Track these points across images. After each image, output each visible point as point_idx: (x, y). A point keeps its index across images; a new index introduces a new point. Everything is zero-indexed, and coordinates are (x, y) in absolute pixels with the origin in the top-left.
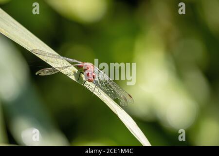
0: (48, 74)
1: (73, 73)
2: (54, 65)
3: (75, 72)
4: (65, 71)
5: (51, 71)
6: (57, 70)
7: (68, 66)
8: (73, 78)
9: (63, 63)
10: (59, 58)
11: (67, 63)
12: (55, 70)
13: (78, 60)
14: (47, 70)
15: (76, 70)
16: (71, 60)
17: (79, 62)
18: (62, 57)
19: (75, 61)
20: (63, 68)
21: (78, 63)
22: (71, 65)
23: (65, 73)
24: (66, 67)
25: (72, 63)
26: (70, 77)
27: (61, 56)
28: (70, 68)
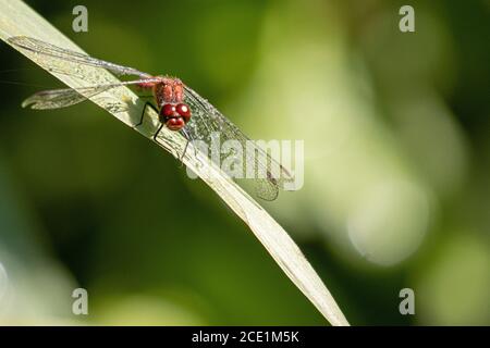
0: (57, 106)
1: (125, 105)
2: (73, 83)
3: (129, 102)
4: (102, 100)
5: (65, 97)
6: (81, 96)
7: (112, 86)
8: (124, 117)
9: (98, 77)
10: (87, 62)
11: (109, 75)
12: (74, 95)
13: (138, 70)
14: (53, 94)
15: (134, 98)
16: (120, 68)
17: (142, 75)
18: (95, 61)
19: (131, 71)
20: (99, 89)
21: (138, 77)
22: (118, 82)
23: (102, 104)
24: (106, 89)
25: (122, 78)
26: (116, 115)
27: (93, 56)
28: (118, 90)
